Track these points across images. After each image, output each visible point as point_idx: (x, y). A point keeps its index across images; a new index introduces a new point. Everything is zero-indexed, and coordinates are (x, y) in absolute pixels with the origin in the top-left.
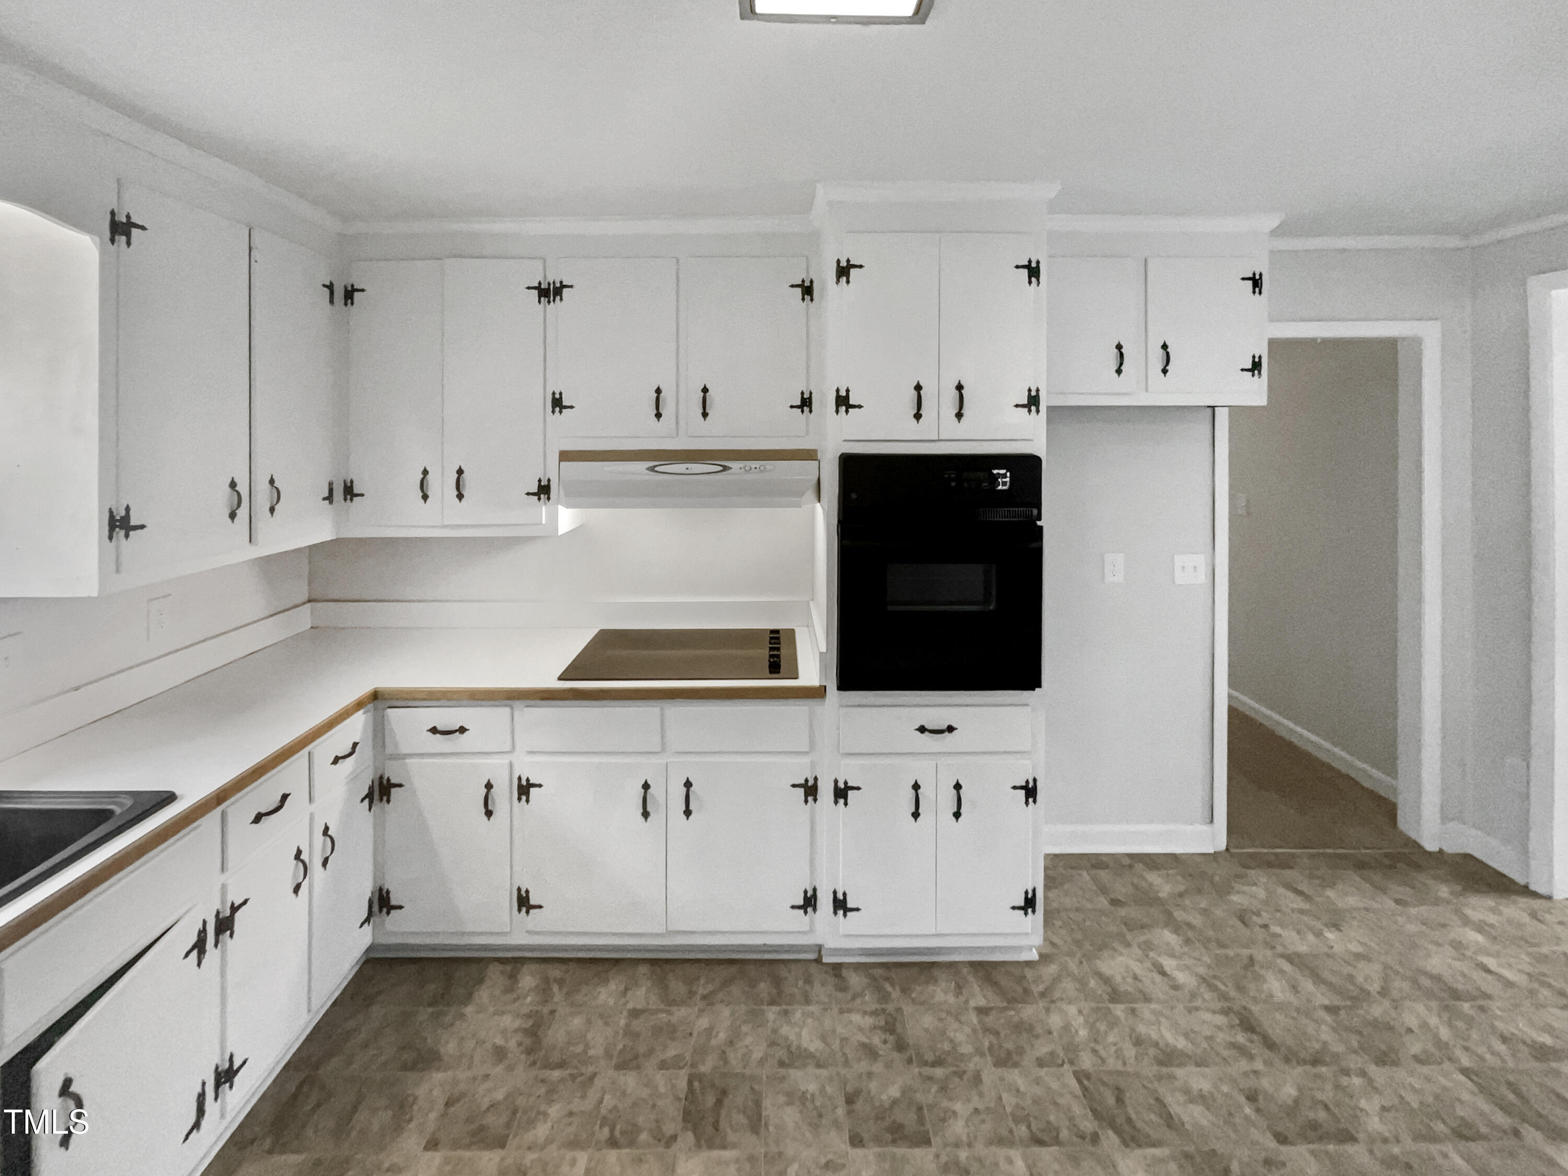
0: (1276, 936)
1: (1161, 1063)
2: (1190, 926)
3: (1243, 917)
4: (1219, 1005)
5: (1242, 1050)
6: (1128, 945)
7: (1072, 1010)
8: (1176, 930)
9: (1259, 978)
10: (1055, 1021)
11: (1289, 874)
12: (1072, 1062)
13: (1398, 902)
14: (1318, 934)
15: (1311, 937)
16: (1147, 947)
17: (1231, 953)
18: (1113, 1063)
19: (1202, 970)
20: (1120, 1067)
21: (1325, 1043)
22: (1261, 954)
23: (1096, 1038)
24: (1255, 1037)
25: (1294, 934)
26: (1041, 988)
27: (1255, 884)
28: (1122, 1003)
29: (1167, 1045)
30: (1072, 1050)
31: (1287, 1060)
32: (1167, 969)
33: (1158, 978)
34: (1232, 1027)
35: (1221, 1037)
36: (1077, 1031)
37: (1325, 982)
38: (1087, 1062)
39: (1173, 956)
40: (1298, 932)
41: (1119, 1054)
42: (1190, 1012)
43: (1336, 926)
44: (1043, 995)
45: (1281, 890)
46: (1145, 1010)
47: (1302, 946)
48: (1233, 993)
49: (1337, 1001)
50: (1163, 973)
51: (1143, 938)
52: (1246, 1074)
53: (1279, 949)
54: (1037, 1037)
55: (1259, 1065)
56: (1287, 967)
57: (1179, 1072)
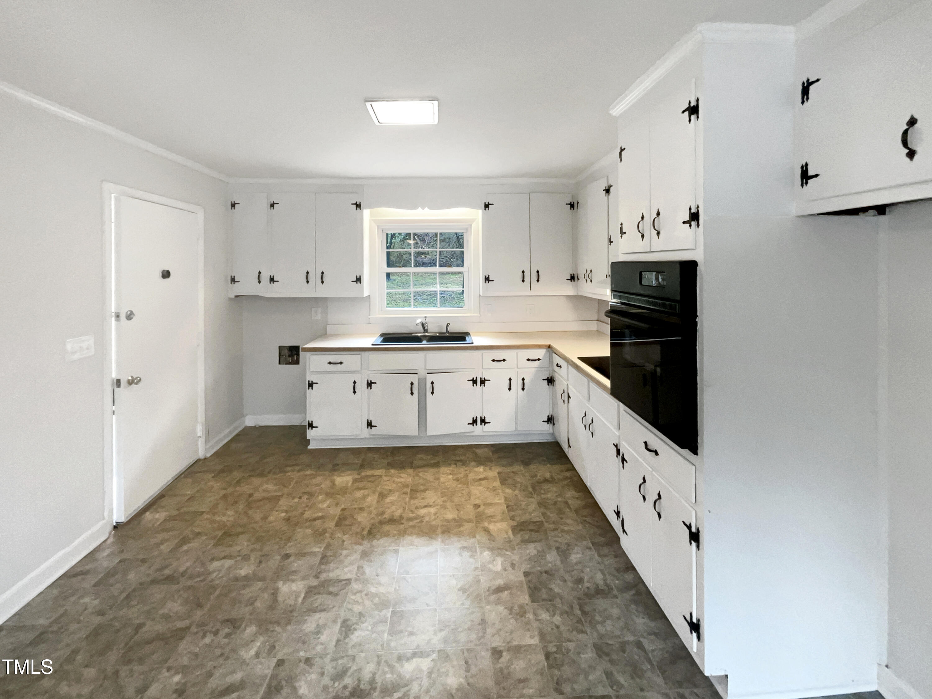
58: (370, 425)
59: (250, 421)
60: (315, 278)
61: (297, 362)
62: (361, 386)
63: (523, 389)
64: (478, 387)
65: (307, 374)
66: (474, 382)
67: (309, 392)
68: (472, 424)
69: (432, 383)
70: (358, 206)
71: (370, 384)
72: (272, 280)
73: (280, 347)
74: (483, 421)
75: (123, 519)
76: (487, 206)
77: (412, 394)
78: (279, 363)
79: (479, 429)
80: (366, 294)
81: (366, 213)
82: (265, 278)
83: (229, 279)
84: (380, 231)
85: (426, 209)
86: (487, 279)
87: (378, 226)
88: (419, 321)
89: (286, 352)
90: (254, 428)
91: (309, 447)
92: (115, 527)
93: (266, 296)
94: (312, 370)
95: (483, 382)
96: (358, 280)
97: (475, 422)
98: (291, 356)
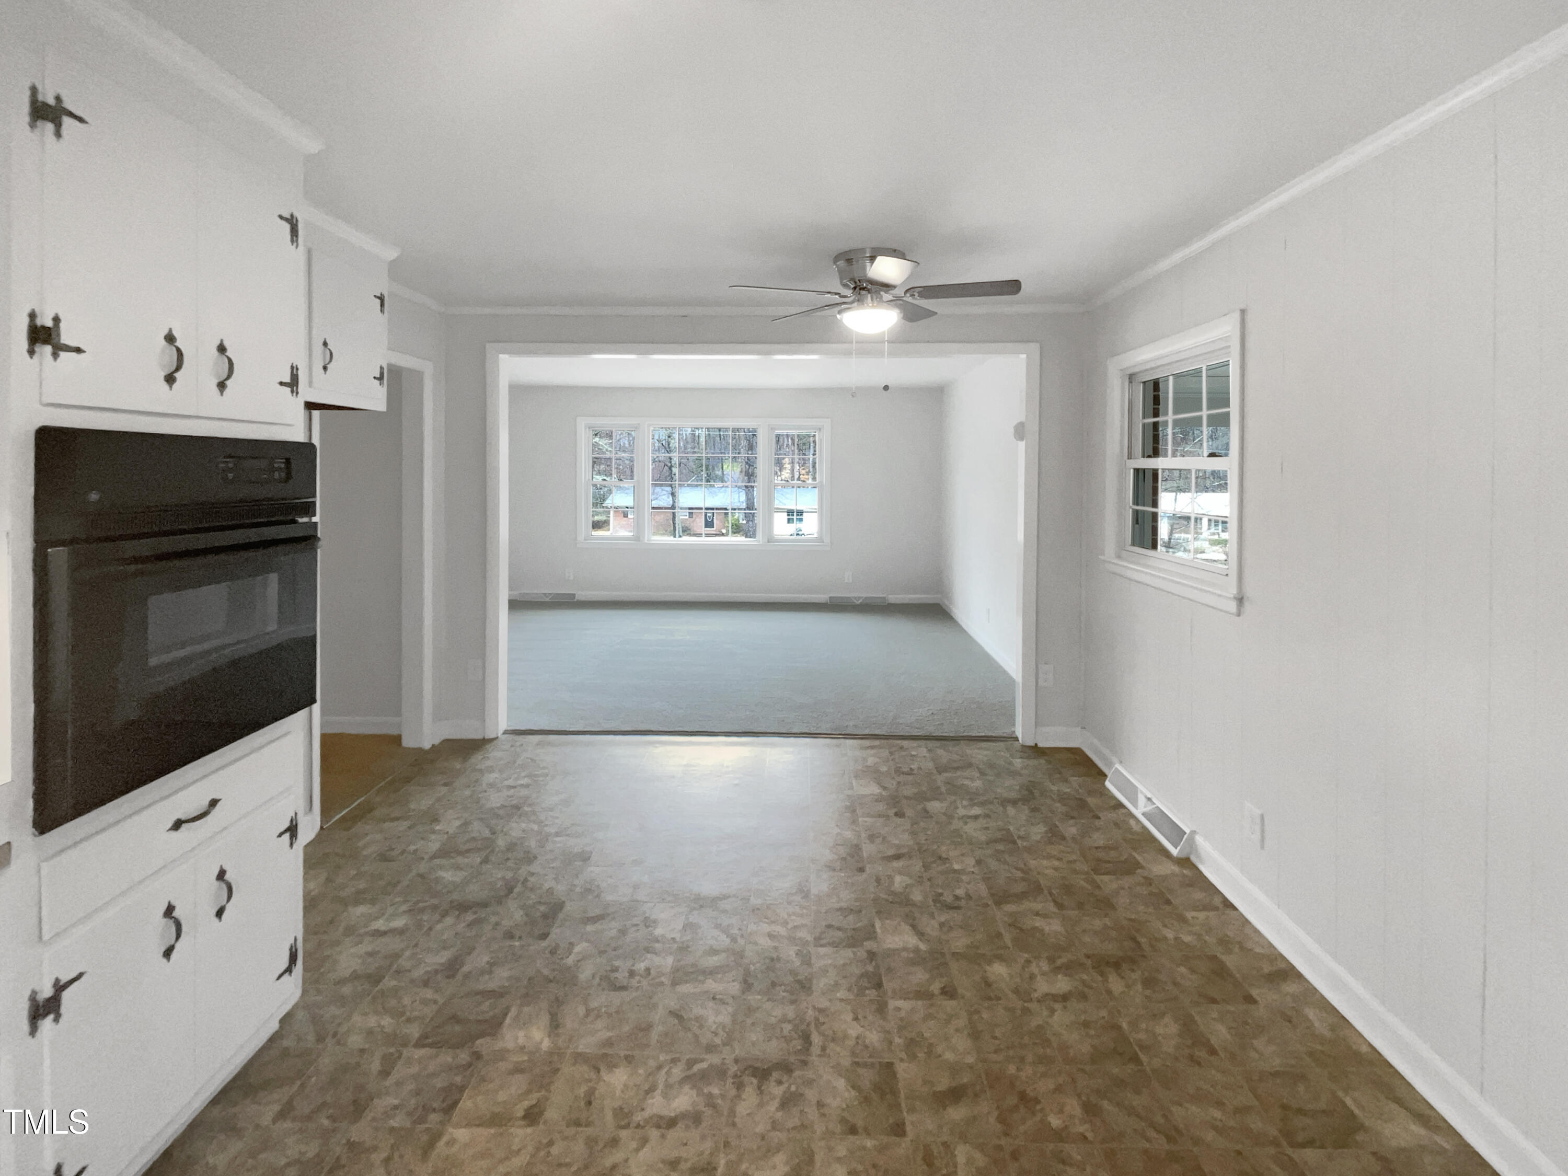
0: (416, 851)
1: (451, 976)
2: (359, 892)
3: (384, 858)
4: (437, 917)
5: (477, 922)
6: (338, 943)
7: (357, 1019)
8: (357, 902)
9: (437, 880)
10: (356, 1041)
11: (377, 813)
12: (405, 1045)
13: (446, 785)
14: (434, 832)
15: (433, 837)
16: (350, 931)
17: (406, 883)
18: (429, 1011)
19: (404, 907)
20: (435, 1008)
21: (503, 878)
22: (423, 867)
23: (398, 1014)
24: (474, 909)
25: (422, 842)
26: (311, 1037)
27: (367, 834)
28: (384, 977)
29: (442, 964)
30: (392, 1039)
31: (500, 902)
32: (383, 928)
33: (384, 940)
34: (458, 916)
35: (461, 927)
36: (379, 1026)
37: (468, 851)
38: (414, 1031)
39: (377, 918)
40: (422, 839)
41: (425, 1002)
42: (428, 935)
43: (436, 820)
44: (320, 1039)
45: (387, 825)
46: (404, 963)
47: (434, 845)
48: (435, 901)
49: (484, 854)
50: (383, 934)
51: (341, 929)
52: (494, 929)
53: (426, 857)
54: (358, 1064)
55: (493, 919)
56: (443, 862)
57: (466, 969)
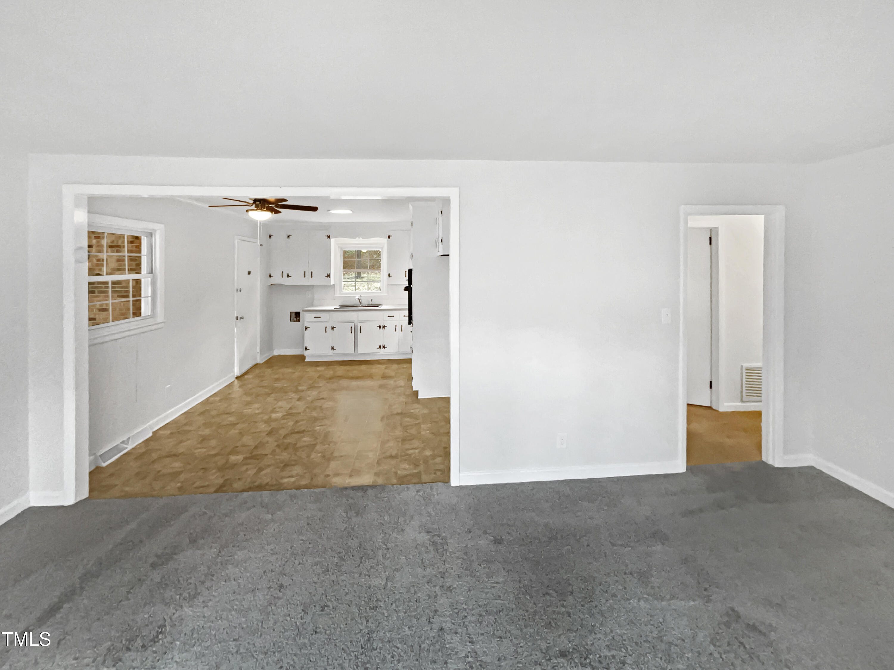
58: (333, 348)
59: (276, 353)
60: (308, 274)
61: (299, 321)
62: (329, 329)
63: (402, 331)
64: (382, 330)
65: (305, 323)
66: (380, 327)
67: (306, 332)
68: (379, 348)
69: (361, 327)
70: (329, 237)
71: (333, 328)
72: (288, 276)
73: (291, 312)
74: (384, 347)
75: (239, 375)
76: (389, 237)
77: (351, 332)
78: (291, 321)
79: (382, 351)
80: (332, 283)
81: (332, 240)
82: (285, 275)
83: (268, 276)
84: (340, 249)
85: (361, 238)
86: (389, 275)
87: (339, 247)
88: (357, 297)
89: (294, 315)
90: (279, 356)
91: (305, 361)
92: (236, 378)
93: (286, 284)
94: (307, 321)
95: (384, 327)
96: (328, 276)
97: (380, 347)
98: (296, 317)
